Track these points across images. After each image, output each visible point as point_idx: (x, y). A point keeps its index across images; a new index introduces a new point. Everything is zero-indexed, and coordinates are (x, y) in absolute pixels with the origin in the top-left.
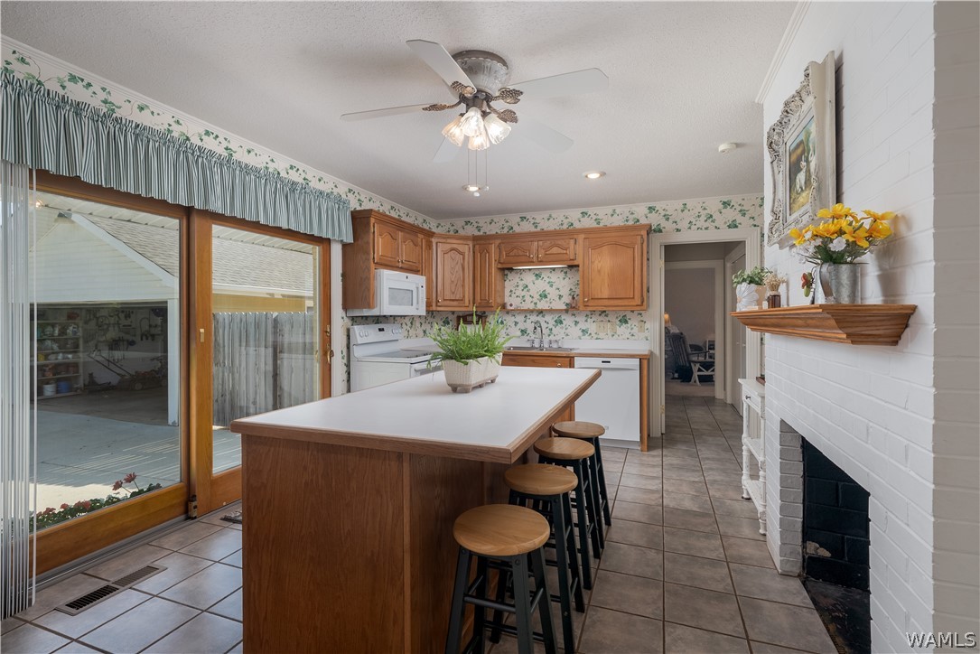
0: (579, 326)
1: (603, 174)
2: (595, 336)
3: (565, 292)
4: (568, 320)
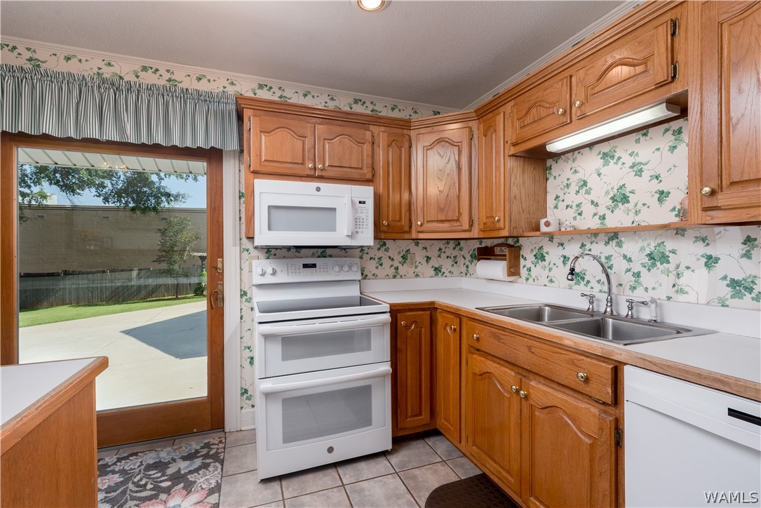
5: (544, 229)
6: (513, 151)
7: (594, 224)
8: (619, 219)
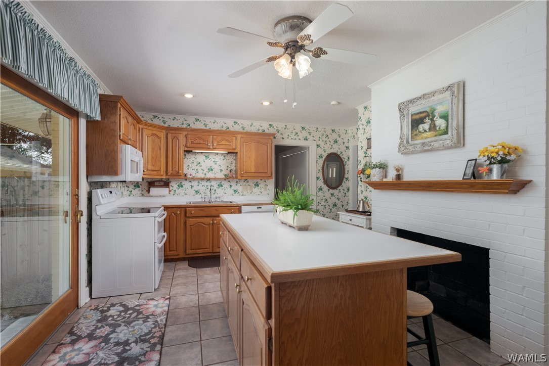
0: (232, 188)
1: (271, 103)
2: (241, 194)
3: (224, 167)
4: (226, 184)
5: (189, 176)
6: (186, 149)
7: (203, 176)
8: (209, 175)
